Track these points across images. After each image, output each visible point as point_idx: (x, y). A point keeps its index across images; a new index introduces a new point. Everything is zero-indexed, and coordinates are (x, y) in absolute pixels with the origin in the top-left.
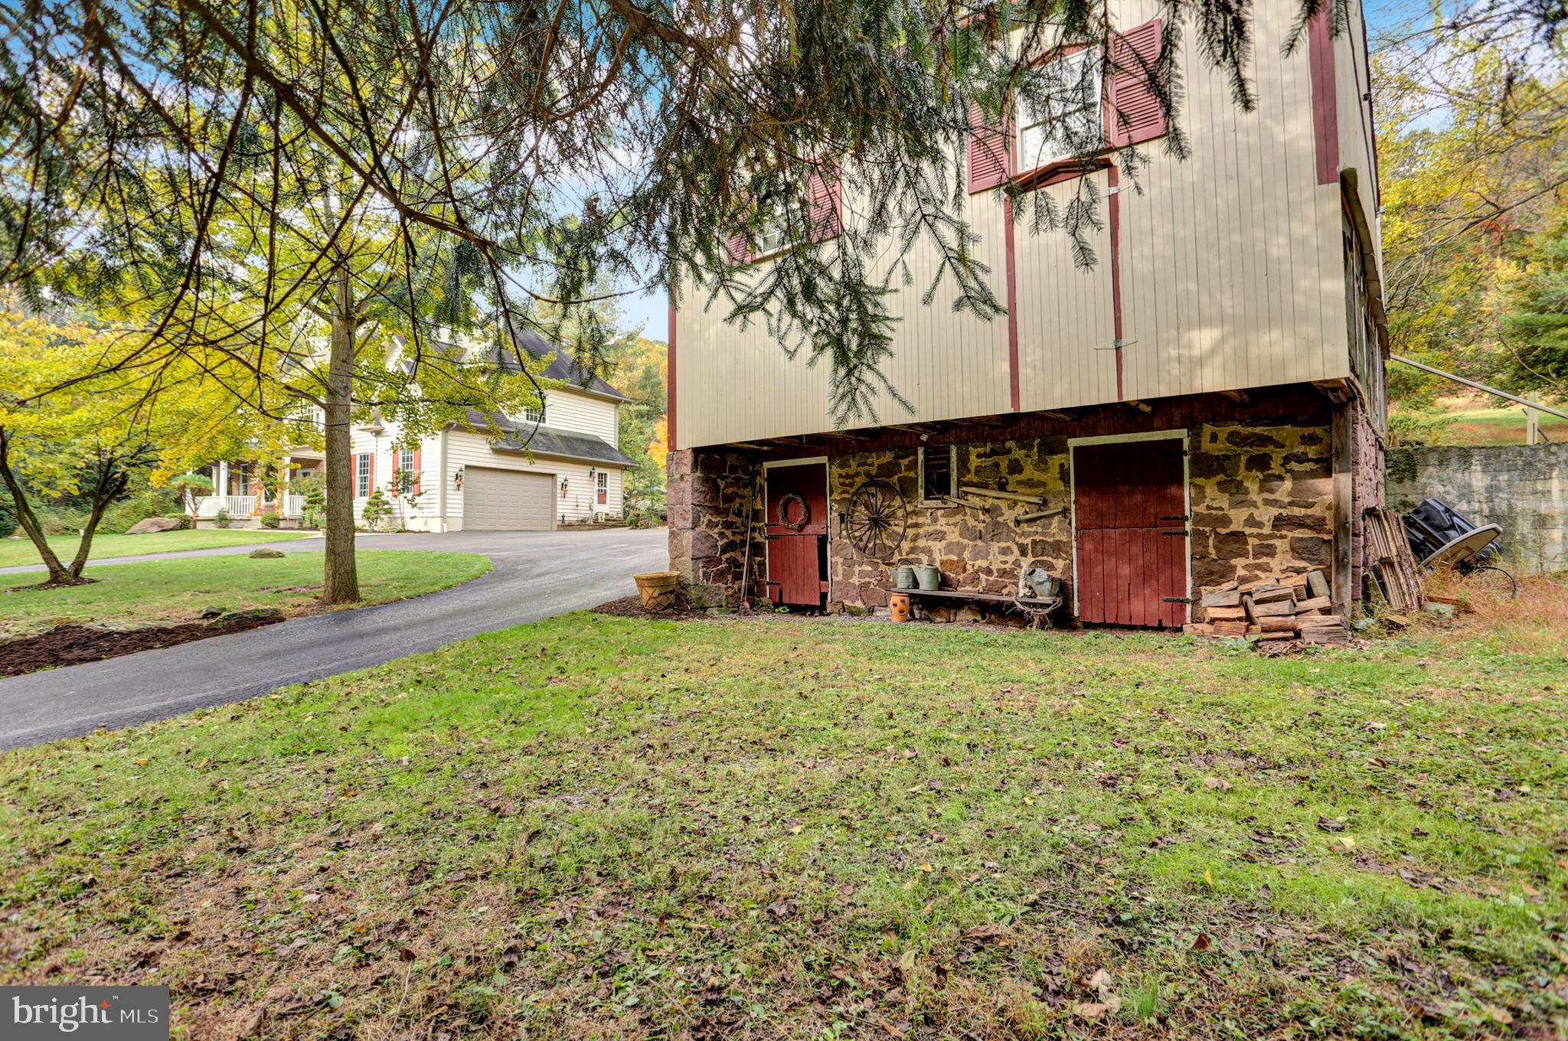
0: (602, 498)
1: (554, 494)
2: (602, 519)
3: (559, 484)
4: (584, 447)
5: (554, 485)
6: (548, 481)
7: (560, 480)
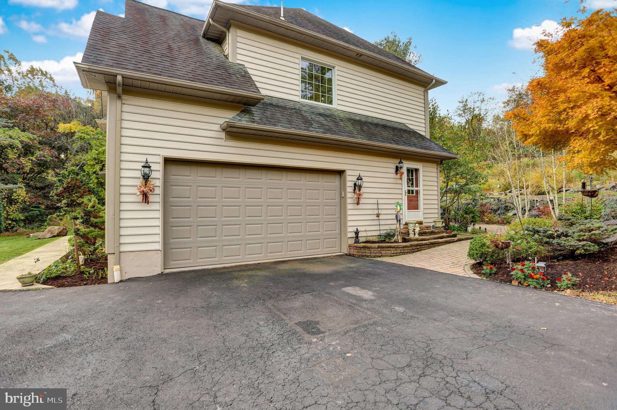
0: (413, 204)
1: (343, 198)
2: (414, 233)
3: (350, 185)
4: (385, 134)
5: (343, 187)
6: (334, 182)
7: (350, 179)
